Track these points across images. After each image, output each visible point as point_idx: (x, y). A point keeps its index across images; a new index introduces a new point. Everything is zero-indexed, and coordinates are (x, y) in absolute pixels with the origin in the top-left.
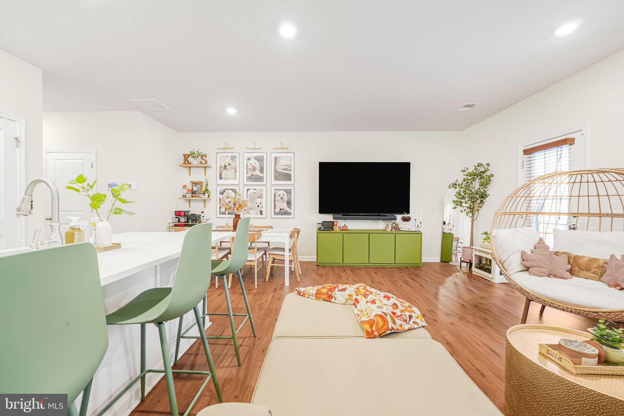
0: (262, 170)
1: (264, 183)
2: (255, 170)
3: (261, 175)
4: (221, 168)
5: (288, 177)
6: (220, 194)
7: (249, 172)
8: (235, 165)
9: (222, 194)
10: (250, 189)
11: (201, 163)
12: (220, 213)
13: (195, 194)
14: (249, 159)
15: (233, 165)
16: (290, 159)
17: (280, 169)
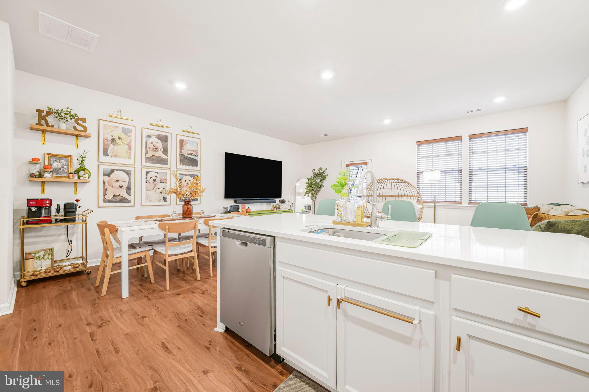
0: (165, 151)
1: (168, 166)
2: (157, 151)
3: (165, 157)
4: (106, 141)
5: (193, 162)
6: (105, 175)
7: (148, 151)
8: (129, 140)
9: (108, 175)
10: (150, 172)
11: (75, 128)
12: (105, 201)
13: (57, 174)
14: (149, 136)
15: (125, 139)
16: (196, 145)
17: (186, 153)
